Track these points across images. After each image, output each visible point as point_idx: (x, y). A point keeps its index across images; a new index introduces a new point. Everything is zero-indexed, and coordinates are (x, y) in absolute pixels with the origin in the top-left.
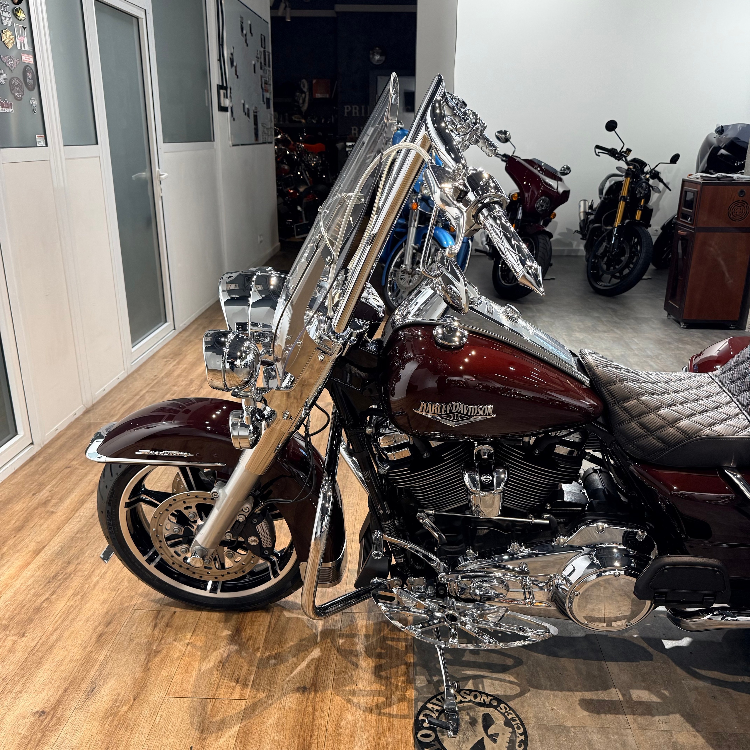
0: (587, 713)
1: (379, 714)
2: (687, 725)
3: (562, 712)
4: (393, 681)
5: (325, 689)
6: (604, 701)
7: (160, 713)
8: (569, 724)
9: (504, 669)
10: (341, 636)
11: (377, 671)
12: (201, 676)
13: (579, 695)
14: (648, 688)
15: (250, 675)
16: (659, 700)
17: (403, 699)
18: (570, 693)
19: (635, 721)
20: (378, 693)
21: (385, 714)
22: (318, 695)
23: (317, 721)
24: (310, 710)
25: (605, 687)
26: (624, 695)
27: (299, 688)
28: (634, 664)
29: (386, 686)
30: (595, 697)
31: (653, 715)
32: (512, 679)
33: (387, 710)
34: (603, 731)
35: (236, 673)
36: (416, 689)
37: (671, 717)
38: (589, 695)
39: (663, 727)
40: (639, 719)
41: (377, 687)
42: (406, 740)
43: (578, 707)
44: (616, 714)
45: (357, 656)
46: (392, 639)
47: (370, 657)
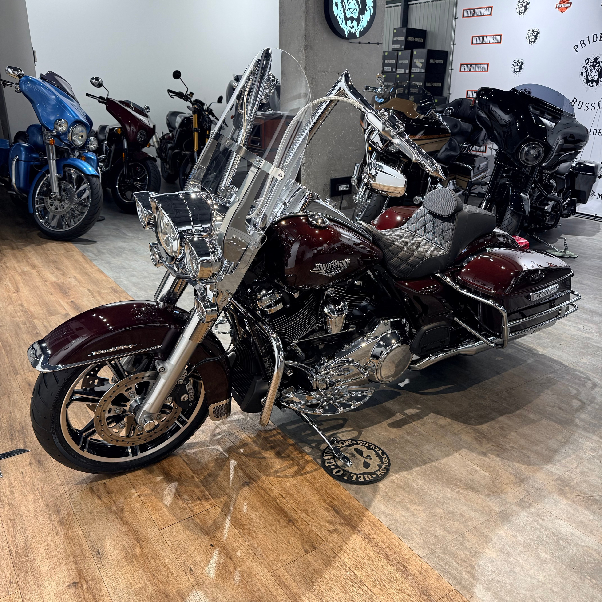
0: (395, 429)
1: (302, 475)
2: (438, 416)
3: (385, 434)
4: (293, 456)
5: (259, 478)
6: (398, 421)
7: (167, 540)
8: (392, 437)
9: (341, 426)
10: (239, 448)
11: (279, 455)
12: (170, 508)
13: (385, 423)
14: (410, 408)
15: (204, 492)
16: (419, 411)
17: (307, 462)
18: (381, 424)
19: (418, 424)
20: (291, 466)
21: (305, 473)
22: (259, 482)
23: (272, 495)
24: (262, 491)
25: (393, 415)
26: (404, 415)
27: (243, 484)
28: (395, 399)
29: (292, 460)
30: (393, 421)
31: (423, 418)
32: (350, 429)
33: (304, 471)
34: (409, 434)
35: (193, 496)
36: (308, 454)
37: (430, 415)
38: (390, 421)
39: (430, 421)
40: (418, 422)
41: (287, 463)
42: (329, 480)
43: (390, 428)
44: (408, 423)
45: (259, 453)
46: (271, 437)
47: (267, 450)
